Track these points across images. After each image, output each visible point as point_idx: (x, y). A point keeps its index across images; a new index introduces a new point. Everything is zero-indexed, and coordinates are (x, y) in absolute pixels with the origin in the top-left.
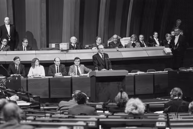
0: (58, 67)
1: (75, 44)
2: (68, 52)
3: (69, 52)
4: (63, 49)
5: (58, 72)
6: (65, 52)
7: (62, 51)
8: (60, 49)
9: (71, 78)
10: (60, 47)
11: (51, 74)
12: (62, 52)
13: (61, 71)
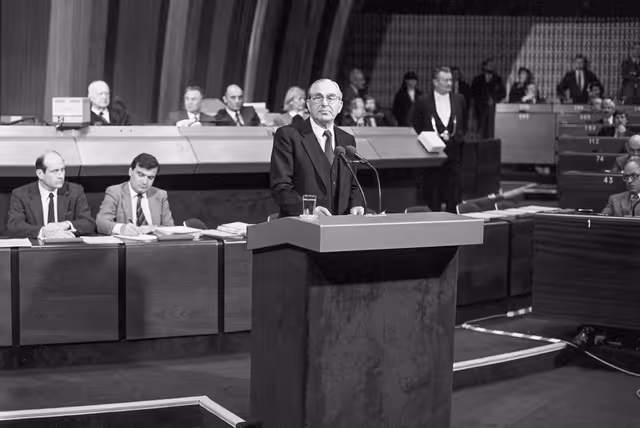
0: (51, 196)
1: (104, 108)
2: (85, 133)
3: (88, 135)
4: (68, 120)
5: (51, 219)
6: (74, 133)
7: (63, 128)
8: (55, 120)
9: (122, 249)
10: (54, 113)
11: (23, 225)
12: (61, 134)
13: (69, 212)
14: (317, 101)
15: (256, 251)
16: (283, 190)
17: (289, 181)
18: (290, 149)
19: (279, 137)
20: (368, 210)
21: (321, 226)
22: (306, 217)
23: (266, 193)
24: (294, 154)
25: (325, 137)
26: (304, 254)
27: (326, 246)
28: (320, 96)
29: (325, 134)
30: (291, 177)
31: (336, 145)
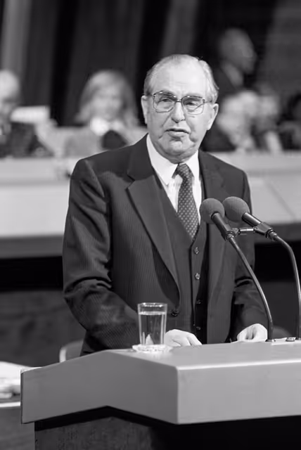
14: (162, 107)
15: (42, 425)
16: (91, 293)
17: (104, 273)
18: (102, 204)
19: (80, 180)
20: (275, 331)
21: (180, 368)
22: (147, 350)
23: (54, 299)
24: (110, 215)
25: (179, 179)
26: (144, 429)
27: (190, 411)
28: (168, 97)
29: (177, 172)
30: (108, 265)
31: (205, 196)
